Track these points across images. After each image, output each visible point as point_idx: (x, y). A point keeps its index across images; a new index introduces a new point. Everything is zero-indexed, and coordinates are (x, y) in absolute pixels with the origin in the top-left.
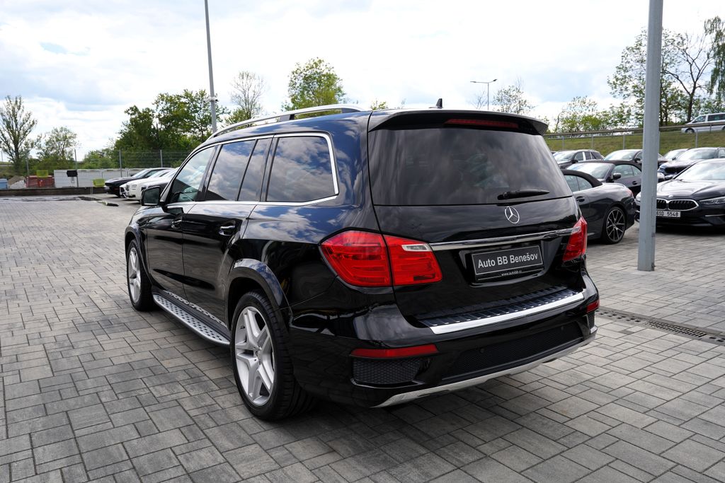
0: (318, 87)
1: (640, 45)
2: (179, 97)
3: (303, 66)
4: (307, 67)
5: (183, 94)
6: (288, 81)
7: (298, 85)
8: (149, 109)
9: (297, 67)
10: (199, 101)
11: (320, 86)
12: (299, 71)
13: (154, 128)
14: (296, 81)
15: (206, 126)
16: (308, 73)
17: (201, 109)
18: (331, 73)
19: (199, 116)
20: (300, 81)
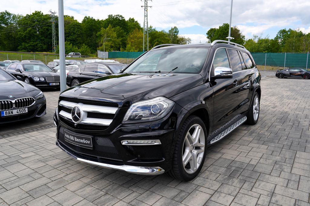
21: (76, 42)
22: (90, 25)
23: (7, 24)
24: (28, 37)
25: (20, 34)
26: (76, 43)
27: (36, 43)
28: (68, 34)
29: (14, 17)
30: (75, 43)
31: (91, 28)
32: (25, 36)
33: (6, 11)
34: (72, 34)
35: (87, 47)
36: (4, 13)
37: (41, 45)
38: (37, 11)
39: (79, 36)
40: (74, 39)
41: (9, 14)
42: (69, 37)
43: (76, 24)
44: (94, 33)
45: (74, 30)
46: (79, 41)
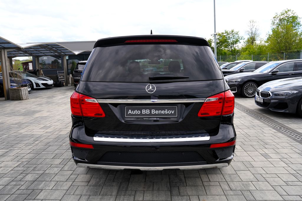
0: (286, 23)
2: (223, 33)
3: (279, 14)
4: (281, 14)
5: (224, 32)
6: (271, 22)
7: (276, 23)
8: (211, 39)
9: (276, 15)
10: (231, 35)
11: (287, 23)
12: (276, 17)
13: (212, 47)
14: (275, 22)
15: (233, 45)
16: (282, 17)
17: (231, 38)
18: (295, 15)
19: (230, 41)
20: (277, 21)
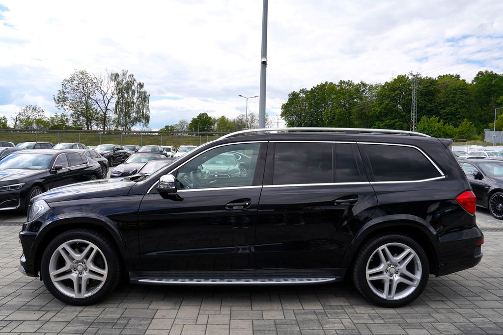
1: (74, 80)
21: (457, 116)
22: (485, 85)
23: (361, 99)
24: (384, 113)
25: (374, 110)
26: (457, 118)
27: (394, 121)
28: (443, 104)
29: (371, 88)
30: (454, 119)
31: (489, 90)
32: (380, 112)
33: (361, 82)
34: (451, 104)
35: (471, 124)
36: (360, 85)
37: (400, 124)
38: (400, 76)
39: (463, 106)
40: (454, 112)
41: (364, 85)
42: (444, 110)
43: (458, 88)
44: (493, 98)
45: (454, 97)
46: (461, 114)
